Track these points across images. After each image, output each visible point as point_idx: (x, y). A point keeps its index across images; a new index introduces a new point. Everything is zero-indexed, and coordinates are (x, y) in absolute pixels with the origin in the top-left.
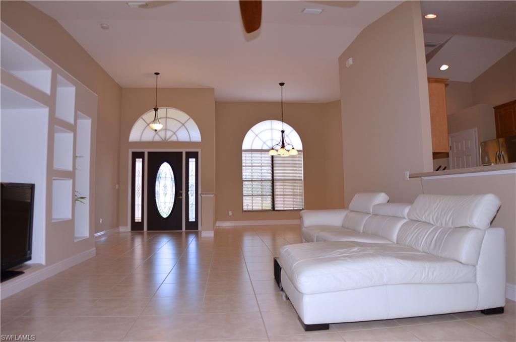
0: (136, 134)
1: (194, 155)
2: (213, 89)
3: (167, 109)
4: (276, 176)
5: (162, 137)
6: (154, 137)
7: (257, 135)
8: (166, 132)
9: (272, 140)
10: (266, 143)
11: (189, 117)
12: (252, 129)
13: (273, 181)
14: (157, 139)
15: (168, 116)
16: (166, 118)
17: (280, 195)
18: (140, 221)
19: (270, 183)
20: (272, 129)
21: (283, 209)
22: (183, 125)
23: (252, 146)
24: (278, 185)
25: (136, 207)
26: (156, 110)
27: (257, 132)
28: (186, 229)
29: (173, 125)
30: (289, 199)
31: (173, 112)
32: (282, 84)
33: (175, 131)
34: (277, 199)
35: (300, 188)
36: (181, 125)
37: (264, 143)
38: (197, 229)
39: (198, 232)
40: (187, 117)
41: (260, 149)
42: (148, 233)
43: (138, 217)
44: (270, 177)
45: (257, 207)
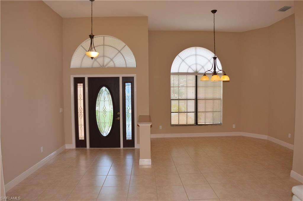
0: (76, 62)
1: (130, 80)
2: (146, 18)
3: (104, 37)
4: (199, 96)
5: (100, 63)
6: (93, 64)
7: (183, 60)
8: (104, 59)
9: (196, 64)
10: (191, 67)
11: (125, 44)
12: (179, 55)
13: (196, 100)
14: (96, 65)
15: (105, 44)
16: (104, 45)
17: (203, 112)
18: (83, 139)
19: (193, 102)
20: (196, 55)
21: (204, 123)
22: (119, 52)
23: (179, 70)
24: (200, 104)
25: (79, 127)
26: (92, 37)
27: (183, 58)
28: (124, 146)
29: (110, 52)
30: (210, 115)
31: (110, 40)
32: (214, 12)
33: (112, 58)
34: (200, 115)
35: (219, 106)
36: (117, 51)
37: (190, 67)
38: (134, 146)
39: (134, 150)
40: (123, 44)
41: (186, 72)
42: (90, 150)
43: (81, 136)
44: (193, 97)
45: (183, 122)
